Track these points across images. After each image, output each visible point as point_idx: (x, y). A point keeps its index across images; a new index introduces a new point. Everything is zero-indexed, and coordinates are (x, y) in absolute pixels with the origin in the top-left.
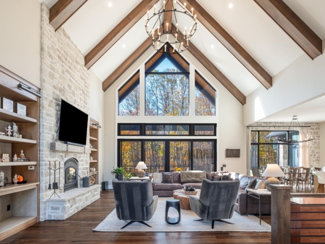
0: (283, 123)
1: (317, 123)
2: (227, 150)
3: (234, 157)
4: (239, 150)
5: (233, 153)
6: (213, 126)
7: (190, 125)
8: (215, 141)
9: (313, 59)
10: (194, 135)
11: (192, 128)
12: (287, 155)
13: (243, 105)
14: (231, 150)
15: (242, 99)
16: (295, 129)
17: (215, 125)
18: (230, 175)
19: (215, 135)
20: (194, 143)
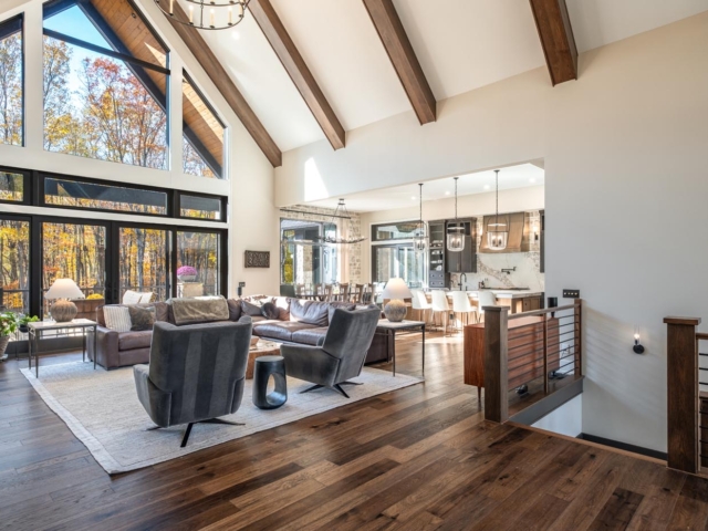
0: (316, 208)
1: (358, 214)
2: (247, 253)
3: (259, 266)
4: (268, 253)
5: (257, 259)
6: (220, 202)
7: (170, 192)
8: (224, 233)
9: (422, 124)
10: (179, 217)
11: (174, 200)
12: (310, 265)
13: (274, 166)
14: (255, 252)
15: (275, 157)
16: (330, 220)
17: (224, 200)
18: (274, 301)
19: (224, 219)
20: (180, 234)
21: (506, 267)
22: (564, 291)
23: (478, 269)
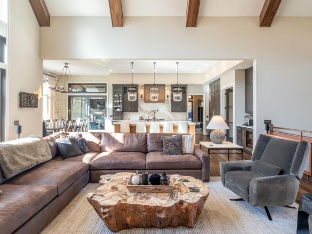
3: (31, 107)
4: (37, 95)
5: (30, 101)
14: (28, 94)
21: (154, 110)
22: (265, 121)
23: (139, 110)
